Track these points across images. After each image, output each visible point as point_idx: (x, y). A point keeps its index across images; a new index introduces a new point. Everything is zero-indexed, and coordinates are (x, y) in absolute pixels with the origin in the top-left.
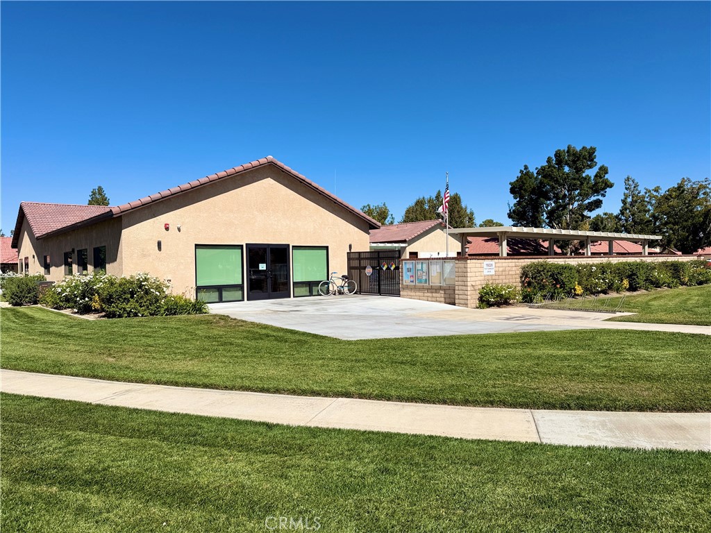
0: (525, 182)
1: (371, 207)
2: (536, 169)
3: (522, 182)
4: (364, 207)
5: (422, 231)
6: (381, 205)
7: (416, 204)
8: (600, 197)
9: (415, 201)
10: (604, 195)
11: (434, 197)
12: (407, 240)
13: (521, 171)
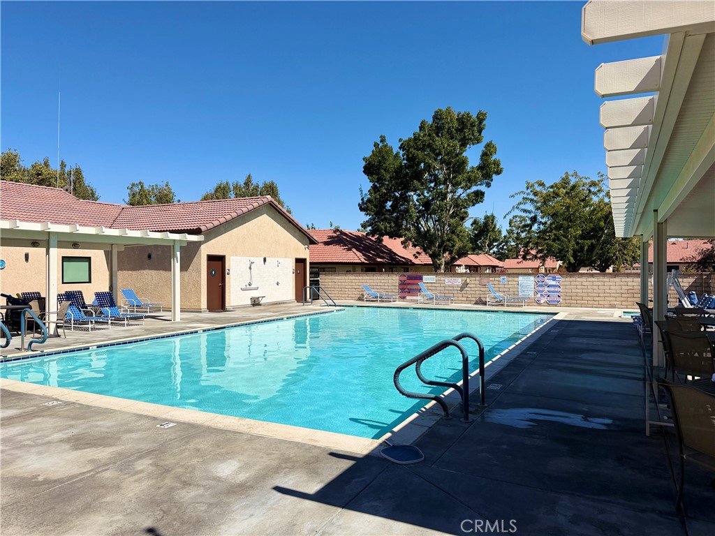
0: (386, 157)
1: (146, 187)
2: (400, 140)
3: (383, 157)
4: (133, 185)
5: (234, 215)
6: (162, 185)
7: (216, 191)
8: (483, 188)
9: (215, 186)
10: (488, 185)
11: (242, 183)
12: (203, 228)
13: (376, 145)
